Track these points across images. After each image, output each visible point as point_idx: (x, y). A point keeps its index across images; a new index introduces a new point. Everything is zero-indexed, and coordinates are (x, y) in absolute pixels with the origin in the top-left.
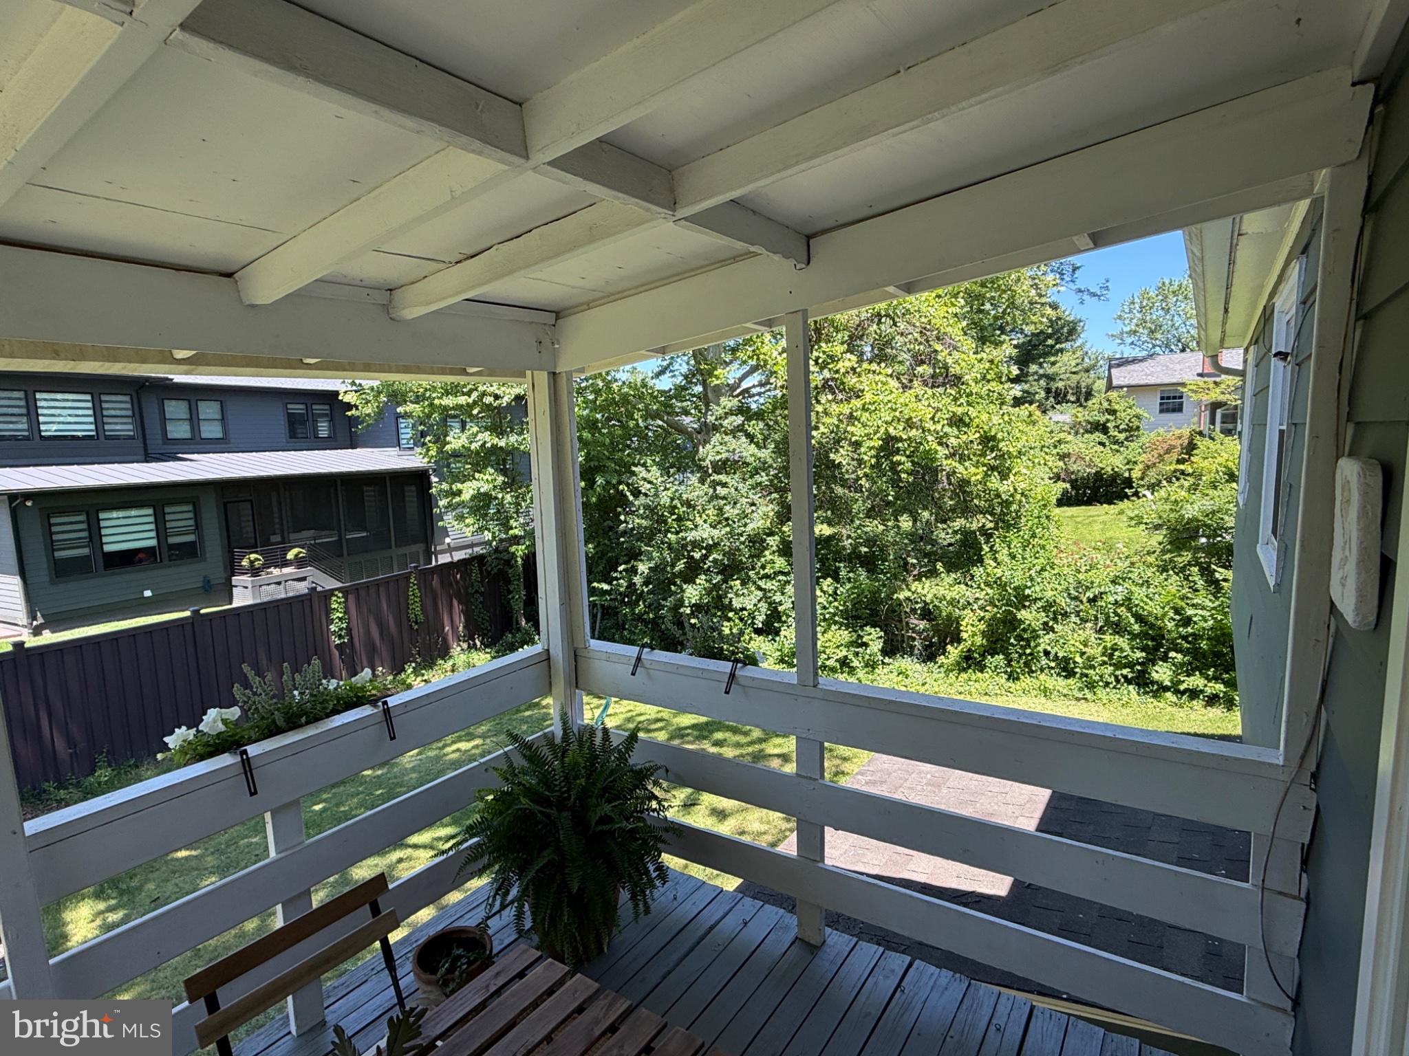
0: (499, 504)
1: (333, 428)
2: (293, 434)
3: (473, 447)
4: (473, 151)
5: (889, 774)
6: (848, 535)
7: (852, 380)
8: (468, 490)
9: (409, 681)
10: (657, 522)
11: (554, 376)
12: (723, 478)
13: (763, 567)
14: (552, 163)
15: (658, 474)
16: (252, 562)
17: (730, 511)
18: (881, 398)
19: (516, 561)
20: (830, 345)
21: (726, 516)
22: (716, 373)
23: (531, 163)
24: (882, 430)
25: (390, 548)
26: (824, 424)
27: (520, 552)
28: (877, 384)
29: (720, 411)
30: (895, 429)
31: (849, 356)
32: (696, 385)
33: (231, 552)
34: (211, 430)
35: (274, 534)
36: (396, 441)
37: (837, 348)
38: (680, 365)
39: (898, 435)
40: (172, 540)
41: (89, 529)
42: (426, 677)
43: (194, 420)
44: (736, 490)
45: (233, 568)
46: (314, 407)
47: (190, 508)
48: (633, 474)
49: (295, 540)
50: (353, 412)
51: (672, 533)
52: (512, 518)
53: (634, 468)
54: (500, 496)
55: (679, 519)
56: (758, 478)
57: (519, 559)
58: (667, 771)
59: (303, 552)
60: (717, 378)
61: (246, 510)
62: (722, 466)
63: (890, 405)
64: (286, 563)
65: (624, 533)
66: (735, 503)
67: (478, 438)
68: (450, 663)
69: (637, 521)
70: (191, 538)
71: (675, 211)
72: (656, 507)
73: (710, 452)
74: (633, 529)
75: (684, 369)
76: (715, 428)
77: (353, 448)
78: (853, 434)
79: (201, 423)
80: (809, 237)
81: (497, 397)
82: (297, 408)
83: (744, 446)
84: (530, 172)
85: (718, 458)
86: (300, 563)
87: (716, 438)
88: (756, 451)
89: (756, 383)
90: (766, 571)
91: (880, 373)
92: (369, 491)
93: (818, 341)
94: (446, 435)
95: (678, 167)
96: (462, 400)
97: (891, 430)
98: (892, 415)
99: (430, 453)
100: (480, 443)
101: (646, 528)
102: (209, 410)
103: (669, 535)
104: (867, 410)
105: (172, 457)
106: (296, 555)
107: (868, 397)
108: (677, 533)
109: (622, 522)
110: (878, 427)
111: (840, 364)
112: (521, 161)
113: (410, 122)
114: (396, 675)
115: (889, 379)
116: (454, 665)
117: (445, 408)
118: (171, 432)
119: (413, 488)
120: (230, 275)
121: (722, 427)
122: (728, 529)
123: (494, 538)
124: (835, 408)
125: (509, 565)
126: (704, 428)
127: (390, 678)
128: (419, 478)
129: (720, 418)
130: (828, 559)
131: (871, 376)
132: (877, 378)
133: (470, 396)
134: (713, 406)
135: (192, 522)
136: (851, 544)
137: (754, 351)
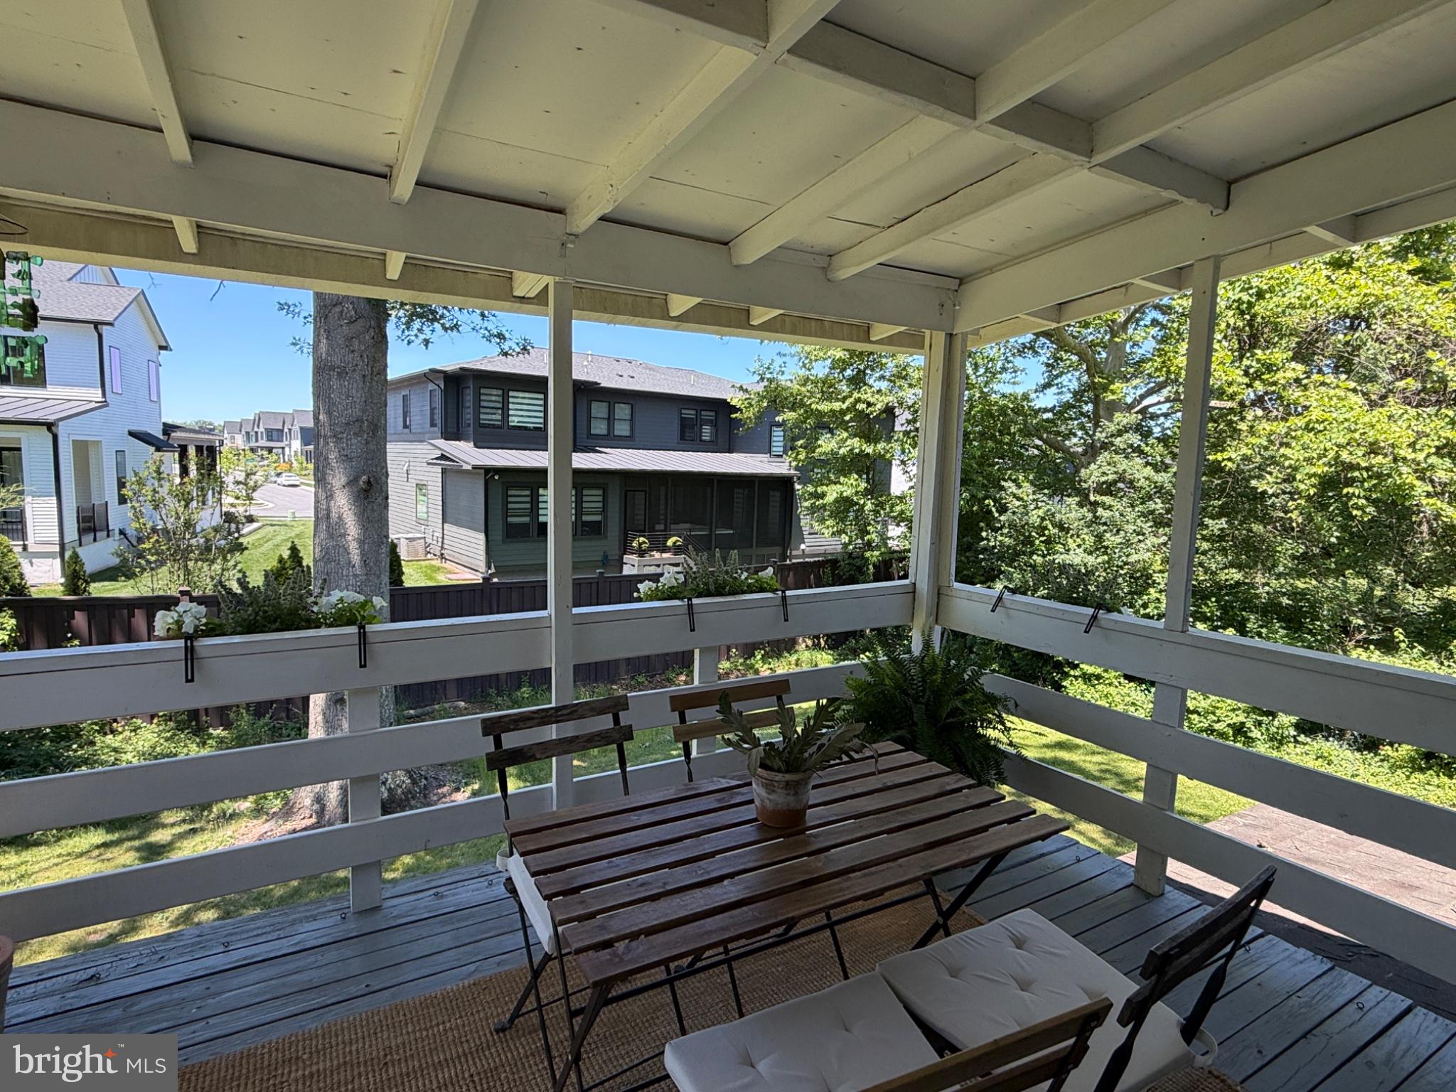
0: (858, 510)
1: (716, 432)
2: (682, 437)
3: (842, 451)
4: (937, 117)
5: (1277, 824)
6: (1264, 584)
7: (1294, 394)
8: (832, 493)
9: (757, 666)
10: (1023, 543)
11: (950, 336)
12: (1107, 500)
13: (1145, 606)
14: (992, 122)
15: (1030, 491)
16: (640, 544)
17: (1111, 539)
18: (1334, 415)
19: (868, 569)
20: (1268, 352)
21: (1105, 544)
22: (1112, 387)
23: (977, 123)
24: (1331, 454)
25: (752, 547)
26: (1247, 445)
27: (875, 559)
28: (1331, 399)
29: (1112, 428)
30: (1351, 453)
31: (1293, 364)
32: (1086, 403)
33: (626, 535)
34: (622, 429)
35: (659, 523)
36: (767, 448)
37: (1277, 356)
38: (1070, 381)
39: (1354, 462)
40: (585, 518)
41: (532, 502)
42: (772, 666)
43: (610, 420)
44: (1121, 515)
45: (625, 548)
46: (703, 413)
47: (600, 492)
48: (1002, 488)
49: (674, 530)
50: (737, 415)
51: (1038, 555)
52: (869, 524)
53: (1003, 483)
54: (862, 502)
55: (1048, 542)
56: (1151, 505)
57: (871, 567)
58: (1017, 705)
59: (680, 541)
60: (1113, 392)
61: (640, 497)
62: (1107, 489)
63: (1346, 424)
64: (664, 549)
65: (985, 550)
66: (1118, 531)
67: (847, 443)
68: (794, 657)
69: (1000, 538)
70: (598, 518)
71: (1090, 157)
72: (1023, 527)
73: (1093, 474)
74: (994, 547)
75: (1074, 385)
76: (1105, 446)
77: (730, 451)
78: (1287, 458)
79: (616, 422)
80: (1230, 183)
81: (869, 405)
82: (689, 413)
83: (1137, 467)
84: (974, 131)
85: (1103, 479)
86: (677, 550)
87: (1104, 457)
88: (1152, 473)
89: (1162, 399)
90: (1148, 610)
91: (1338, 386)
92: (739, 494)
93: (1253, 346)
94: (817, 439)
95: (1098, 120)
96: (837, 406)
97: (1345, 455)
98: (1348, 437)
99: (800, 457)
100: (848, 449)
101: (1009, 548)
102: (622, 411)
103: (1035, 557)
104: (1310, 430)
105: (591, 449)
106: (675, 543)
107: (1315, 414)
108: (1044, 556)
109: (983, 539)
110: (1325, 450)
111: (1280, 375)
112: (968, 121)
113: (899, 98)
114: (746, 659)
115: (1350, 394)
116: (798, 659)
117: (820, 414)
118: (595, 428)
119: (778, 494)
120: (726, 244)
121: (1113, 445)
122: (1106, 558)
123: (850, 542)
124: (1265, 426)
125: (860, 572)
126: (1089, 450)
127: (741, 660)
128: (783, 484)
129: (1112, 436)
130: (1233, 608)
131: (1323, 389)
132: (1332, 392)
133: (844, 403)
134: (1104, 422)
135: (600, 505)
136: (1268, 593)
137: (1163, 362)
